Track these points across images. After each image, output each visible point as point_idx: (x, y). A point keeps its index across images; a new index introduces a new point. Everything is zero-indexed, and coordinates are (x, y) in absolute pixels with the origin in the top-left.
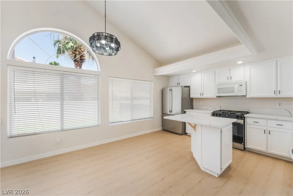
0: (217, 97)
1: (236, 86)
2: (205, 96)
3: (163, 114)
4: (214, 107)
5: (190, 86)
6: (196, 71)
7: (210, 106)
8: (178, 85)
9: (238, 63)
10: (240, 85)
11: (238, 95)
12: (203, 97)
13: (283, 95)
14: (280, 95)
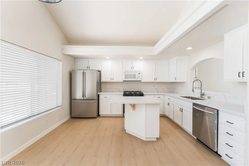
0: (124, 81)
1: (137, 74)
2: (115, 80)
3: (72, 100)
4: (119, 89)
5: (100, 71)
6: (109, 58)
7: (116, 89)
8: (88, 69)
9: (140, 58)
10: (139, 74)
11: (138, 80)
12: (112, 81)
13: (158, 81)
14: (156, 81)
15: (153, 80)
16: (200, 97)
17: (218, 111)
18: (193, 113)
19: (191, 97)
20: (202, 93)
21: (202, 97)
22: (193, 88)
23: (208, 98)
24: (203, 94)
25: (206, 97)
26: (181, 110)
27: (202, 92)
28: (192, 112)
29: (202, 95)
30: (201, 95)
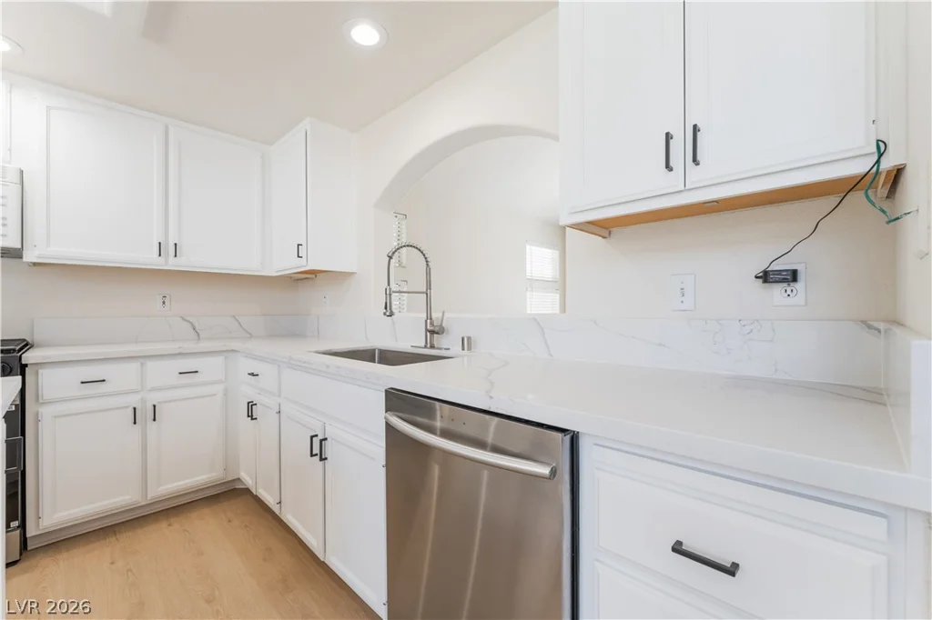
13: (186, 262)
14: (172, 264)
15: (149, 259)
16: (423, 344)
17: (574, 439)
18: (388, 466)
19: (381, 352)
20: (432, 324)
21: (432, 347)
22: (389, 294)
23: (463, 349)
24: (437, 329)
25: (449, 343)
26: (316, 450)
27: (434, 316)
28: (383, 461)
29: (433, 332)
30: (427, 330)
